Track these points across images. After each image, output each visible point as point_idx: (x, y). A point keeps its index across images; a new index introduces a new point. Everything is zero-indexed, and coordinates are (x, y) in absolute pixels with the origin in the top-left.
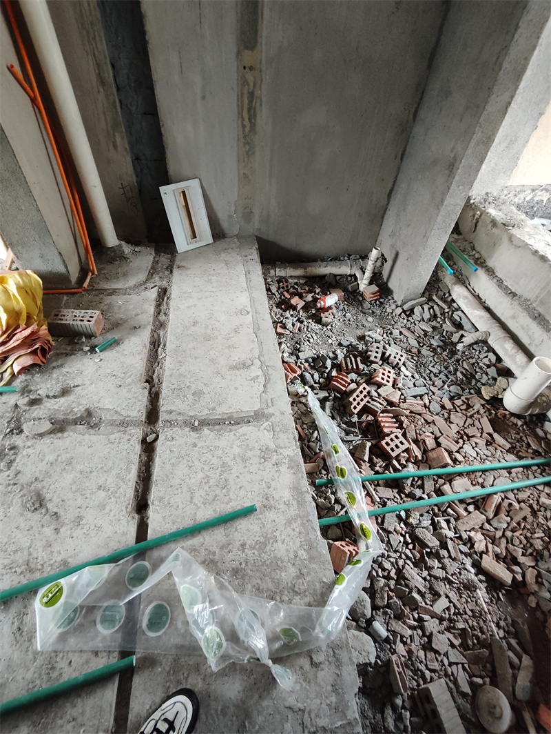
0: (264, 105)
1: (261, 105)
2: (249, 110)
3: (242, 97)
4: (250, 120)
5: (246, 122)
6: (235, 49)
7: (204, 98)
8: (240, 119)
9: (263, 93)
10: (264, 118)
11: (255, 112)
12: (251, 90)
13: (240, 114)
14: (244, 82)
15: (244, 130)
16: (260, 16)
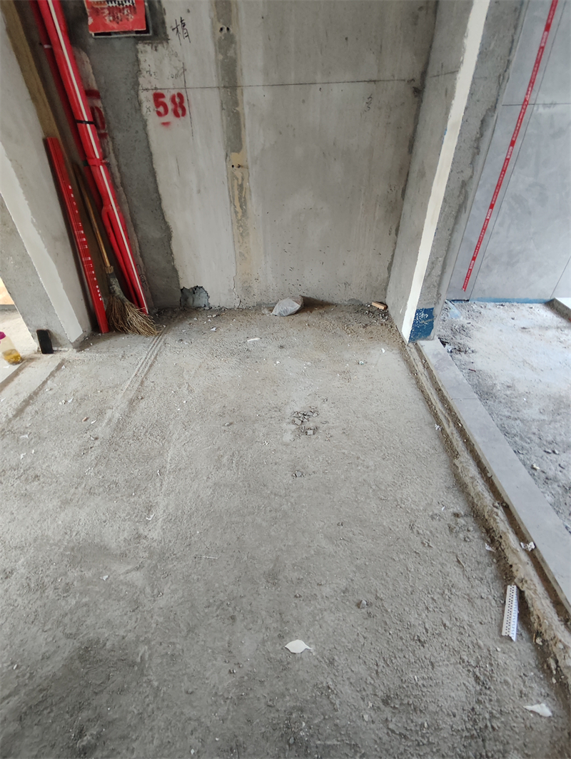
0: (253, 194)
1: (251, 195)
2: (240, 199)
3: (232, 188)
4: (241, 207)
5: (238, 209)
6: (224, 154)
7: (199, 191)
8: (233, 206)
9: (251, 184)
10: (254, 205)
11: (245, 200)
12: (240, 183)
13: (232, 202)
14: (234, 177)
15: (237, 216)
16: (243, 126)
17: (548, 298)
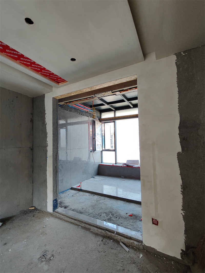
17: (71, 188)
